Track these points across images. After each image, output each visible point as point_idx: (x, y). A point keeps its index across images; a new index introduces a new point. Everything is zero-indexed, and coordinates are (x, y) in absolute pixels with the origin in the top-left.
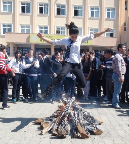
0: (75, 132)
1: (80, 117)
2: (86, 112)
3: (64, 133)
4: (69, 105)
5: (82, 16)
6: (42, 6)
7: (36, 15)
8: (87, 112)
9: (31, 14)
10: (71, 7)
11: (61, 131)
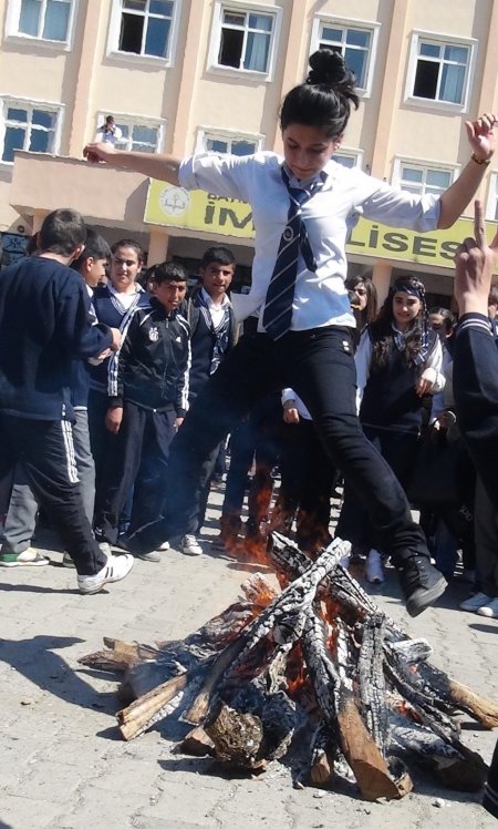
0: (321, 752)
1: (364, 664)
2: (406, 638)
3: (251, 743)
4: (307, 584)
5: (458, 100)
6: (240, 21)
7: (198, 72)
8: (411, 642)
9: (169, 62)
10: (405, 42)
11: (237, 729)
